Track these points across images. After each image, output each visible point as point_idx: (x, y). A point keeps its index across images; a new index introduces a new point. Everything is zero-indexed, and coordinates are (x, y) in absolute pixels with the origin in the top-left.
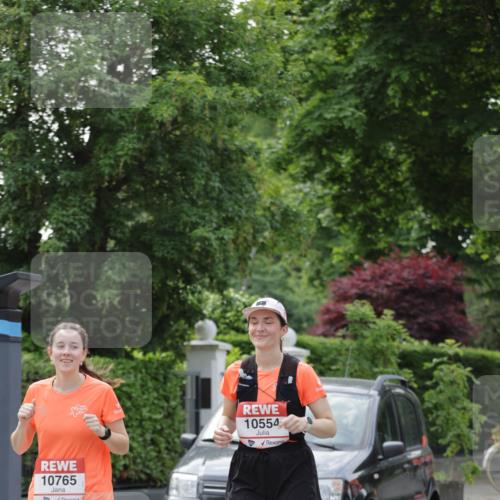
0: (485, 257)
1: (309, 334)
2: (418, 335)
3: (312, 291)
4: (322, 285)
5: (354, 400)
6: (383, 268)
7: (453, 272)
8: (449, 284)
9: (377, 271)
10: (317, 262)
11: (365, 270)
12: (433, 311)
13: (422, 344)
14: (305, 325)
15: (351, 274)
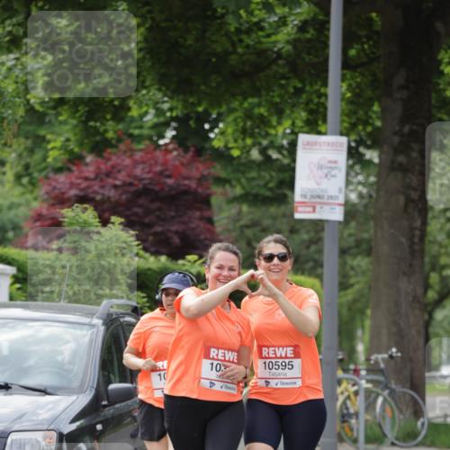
0: (236, 153)
1: (16, 246)
2: (153, 249)
3: (18, 190)
4: (33, 183)
5: (72, 330)
6: (110, 164)
7: (198, 169)
8: (193, 184)
9: (103, 167)
10: (25, 154)
11: (87, 165)
12: (173, 217)
13: (159, 260)
14: (10, 234)
15: (69, 170)
